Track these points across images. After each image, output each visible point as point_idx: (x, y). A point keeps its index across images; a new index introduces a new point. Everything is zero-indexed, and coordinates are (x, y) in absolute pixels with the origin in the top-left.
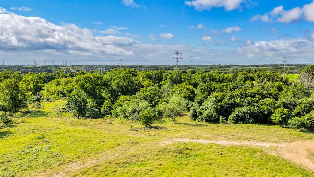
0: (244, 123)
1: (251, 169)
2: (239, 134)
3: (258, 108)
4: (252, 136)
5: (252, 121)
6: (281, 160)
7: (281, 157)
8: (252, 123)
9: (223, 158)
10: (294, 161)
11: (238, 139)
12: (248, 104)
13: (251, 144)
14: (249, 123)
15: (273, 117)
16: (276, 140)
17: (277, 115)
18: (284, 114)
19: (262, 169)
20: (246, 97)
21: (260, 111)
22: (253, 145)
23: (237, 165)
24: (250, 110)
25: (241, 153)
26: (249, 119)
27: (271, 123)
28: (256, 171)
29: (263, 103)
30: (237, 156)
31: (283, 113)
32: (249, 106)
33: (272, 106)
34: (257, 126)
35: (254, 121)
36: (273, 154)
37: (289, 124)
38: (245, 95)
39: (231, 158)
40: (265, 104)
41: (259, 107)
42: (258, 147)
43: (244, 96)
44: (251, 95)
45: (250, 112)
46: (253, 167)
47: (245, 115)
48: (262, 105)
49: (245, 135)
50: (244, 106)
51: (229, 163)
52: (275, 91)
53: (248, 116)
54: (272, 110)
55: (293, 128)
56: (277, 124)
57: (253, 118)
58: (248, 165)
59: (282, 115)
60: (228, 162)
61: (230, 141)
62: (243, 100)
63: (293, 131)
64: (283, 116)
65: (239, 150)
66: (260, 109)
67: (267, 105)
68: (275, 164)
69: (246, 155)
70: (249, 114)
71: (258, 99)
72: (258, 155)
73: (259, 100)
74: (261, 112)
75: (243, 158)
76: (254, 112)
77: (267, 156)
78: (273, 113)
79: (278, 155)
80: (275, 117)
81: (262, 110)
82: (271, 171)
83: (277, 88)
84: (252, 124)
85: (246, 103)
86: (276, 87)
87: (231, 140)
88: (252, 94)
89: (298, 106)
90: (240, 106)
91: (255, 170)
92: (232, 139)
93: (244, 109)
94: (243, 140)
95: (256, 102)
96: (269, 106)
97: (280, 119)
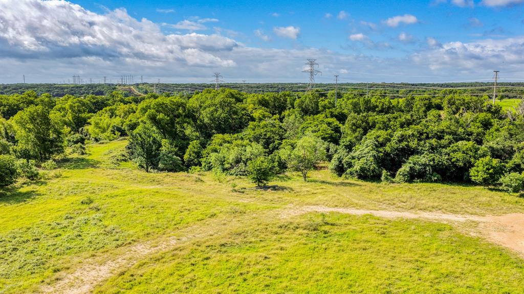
0: (422, 182)
1: (434, 258)
2: (414, 200)
3: (447, 157)
4: (436, 204)
5: (436, 178)
6: (484, 244)
7: (485, 239)
8: (436, 181)
9: (386, 239)
10: (508, 246)
11: (412, 208)
12: (431, 151)
13: (433, 217)
14: (432, 182)
15: (472, 172)
16: (478, 210)
17: (481, 168)
18: (492, 168)
19: (452, 259)
20: (428, 138)
21: (450, 161)
22: (437, 217)
23: (410, 251)
24: (433, 160)
25: (417, 231)
26: (432, 175)
27: (469, 182)
28: (441, 262)
29: (456, 148)
30: (410, 237)
31: (491, 166)
32: (432, 153)
33: (471, 154)
34: (445, 186)
35: (440, 178)
36: (471, 233)
37: (501, 184)
38: (425, 134)
39: (400, 239)
40: (459, 149)
41: (449, 155)
42: (445, 223)
43: (424, 136)
44: (436, 134)
45: (434, 163)
46: (436, 255)
47: (425, 168)
48: (454, 151)
49: (424, 202)
50: (424, 153)
51: (395, 248)
52: (478, 127)
53: (429, 169)
54: (472, 160)
55: (507, 191)
56: (480, 184)
57: (438, 173)
58: (427, 252)
59: (488, 169)
61: (398, 211)
62: (422, 142)
63: (506, 196)
64: (491, 171)
65: (413, 227)
66: (451, 159)
67: (464, 152)
68: (474, 250)
69: (426, 235)
70: (432, 167)
71: (447, 141)
72: (445, 234)
73: (450, 143)
74: (453, 163)
75: (420, 239)
76: (441, 163)
77: (460, 237)
78: (473, 166)
79: (480, 236)
80: (476, 173)
81: (453, 160)
82: (468, 262)
83: (481, 123)
84: (436, 184)
85: (427, 148)
86: (480, 121)
87: (400, 209)
88: (438, 133)
89: (517, 154)
90: (418, 153)
91: (441, 260)
92: (402, 208)
93: (424, 159)
94: (421, 209)
95: (445, 147)
96: (467, 154)
97: (485, 176)
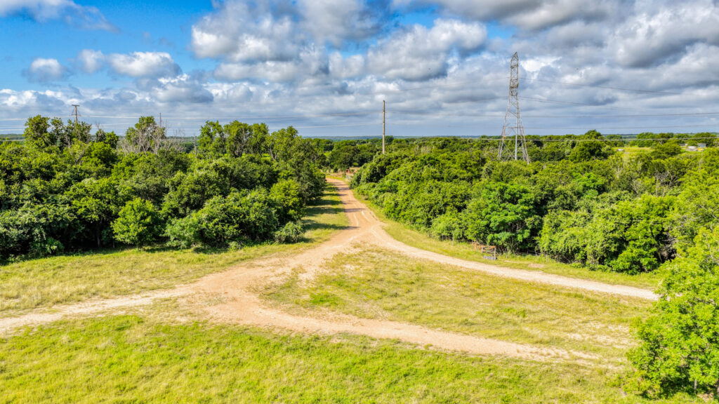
0: (27, 258)
1: (148, 384)
2: (33, 290)
3: (68, 207)
4: (82, 287)
5: (54, 247)
6: (213, 330)
7: (206, 322)
8: (54, 253)
9: (17, 381)
10: (248, 322)
11: (38, 304)
12: (35, 199)
13: (93, 309)
14: (46, 255)
15: (117, 226)
16: (156, 282)
17: (131, 218)
18: (148, 215)
19: (182, 375)
20: (22, 178)
21: (75, 214)
22: (100, 309)
23: (90, 389)
24: (45, 214)
25: (77, 343)
26: (45, 242)
27: (112, 245)
28: (167, 387)
29: (81, 191)
30: (69, 358)
31: (147, 211)
32: (39, 203)
33: (110, 197)
34: (76, 259)
35: (62, 247)
36: (178, 319)
37: (167, 238)
38: (17, 173)
39: (49, 370)
40: (87, 192)
41: (70, 204)
42: (122, 313)
43: (16, 175)
44: (39, 171)
45: (47, 220)
46: (149, 377)
47: (30, 232)
48: (78, 197)
49: (54, 288)
50: (22, 205)
51: (51, 394)
53: (41, 233)
54: (113, 207)
56: (132, 246)
57: (56, 238)
58: (127, 378)
59: (143, 218)
60: (47, 392)
61: (11, 316)
62: (15, 187)
64: (148, 220)
65: (65, 338)
66: (76, 210)
67: (95, 196)
68: (206, 345)
69: (101, 346)
70: (44, 227)
71: (62, 182)
72: (136, 334)
73: (68, 185)
74: (79, 217)
75: (96, 357)
76: (59, 219)
77: (167, 330)
78: (117, 216)
79: (196, 319)
80: (125, 225)
81: (80, 212)
82: (213, 370)
84: (58, 258)
85: (29, 195)
86: (96, 155)
87: (11, 312)
88: (44, 170)
90: (9, 207)
91: (164, 384)
92: (16, 308)
93: (26, 215)
94: (58, 302)
95: (60, 191)
96: (101, 198)
97: (140, 230)
